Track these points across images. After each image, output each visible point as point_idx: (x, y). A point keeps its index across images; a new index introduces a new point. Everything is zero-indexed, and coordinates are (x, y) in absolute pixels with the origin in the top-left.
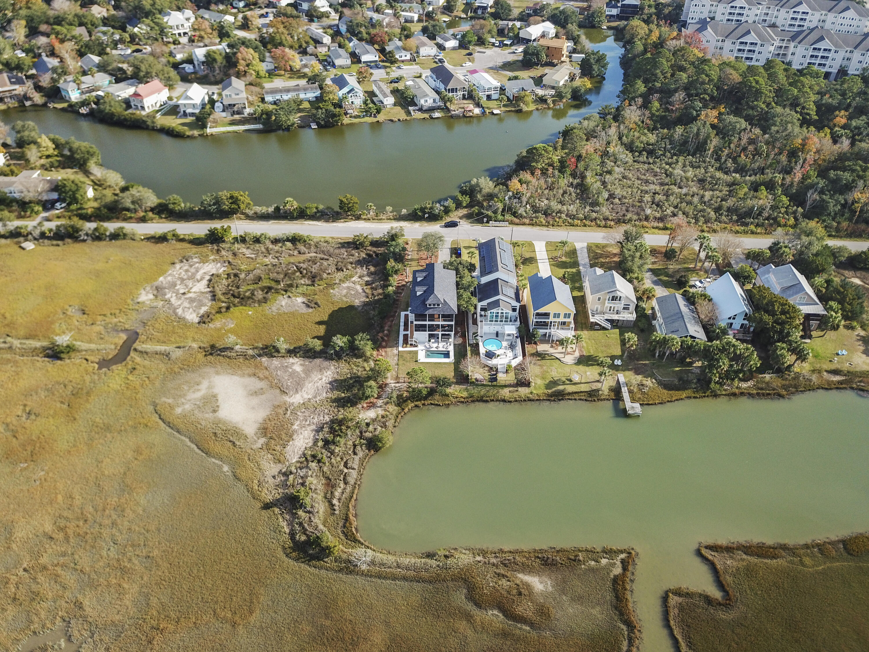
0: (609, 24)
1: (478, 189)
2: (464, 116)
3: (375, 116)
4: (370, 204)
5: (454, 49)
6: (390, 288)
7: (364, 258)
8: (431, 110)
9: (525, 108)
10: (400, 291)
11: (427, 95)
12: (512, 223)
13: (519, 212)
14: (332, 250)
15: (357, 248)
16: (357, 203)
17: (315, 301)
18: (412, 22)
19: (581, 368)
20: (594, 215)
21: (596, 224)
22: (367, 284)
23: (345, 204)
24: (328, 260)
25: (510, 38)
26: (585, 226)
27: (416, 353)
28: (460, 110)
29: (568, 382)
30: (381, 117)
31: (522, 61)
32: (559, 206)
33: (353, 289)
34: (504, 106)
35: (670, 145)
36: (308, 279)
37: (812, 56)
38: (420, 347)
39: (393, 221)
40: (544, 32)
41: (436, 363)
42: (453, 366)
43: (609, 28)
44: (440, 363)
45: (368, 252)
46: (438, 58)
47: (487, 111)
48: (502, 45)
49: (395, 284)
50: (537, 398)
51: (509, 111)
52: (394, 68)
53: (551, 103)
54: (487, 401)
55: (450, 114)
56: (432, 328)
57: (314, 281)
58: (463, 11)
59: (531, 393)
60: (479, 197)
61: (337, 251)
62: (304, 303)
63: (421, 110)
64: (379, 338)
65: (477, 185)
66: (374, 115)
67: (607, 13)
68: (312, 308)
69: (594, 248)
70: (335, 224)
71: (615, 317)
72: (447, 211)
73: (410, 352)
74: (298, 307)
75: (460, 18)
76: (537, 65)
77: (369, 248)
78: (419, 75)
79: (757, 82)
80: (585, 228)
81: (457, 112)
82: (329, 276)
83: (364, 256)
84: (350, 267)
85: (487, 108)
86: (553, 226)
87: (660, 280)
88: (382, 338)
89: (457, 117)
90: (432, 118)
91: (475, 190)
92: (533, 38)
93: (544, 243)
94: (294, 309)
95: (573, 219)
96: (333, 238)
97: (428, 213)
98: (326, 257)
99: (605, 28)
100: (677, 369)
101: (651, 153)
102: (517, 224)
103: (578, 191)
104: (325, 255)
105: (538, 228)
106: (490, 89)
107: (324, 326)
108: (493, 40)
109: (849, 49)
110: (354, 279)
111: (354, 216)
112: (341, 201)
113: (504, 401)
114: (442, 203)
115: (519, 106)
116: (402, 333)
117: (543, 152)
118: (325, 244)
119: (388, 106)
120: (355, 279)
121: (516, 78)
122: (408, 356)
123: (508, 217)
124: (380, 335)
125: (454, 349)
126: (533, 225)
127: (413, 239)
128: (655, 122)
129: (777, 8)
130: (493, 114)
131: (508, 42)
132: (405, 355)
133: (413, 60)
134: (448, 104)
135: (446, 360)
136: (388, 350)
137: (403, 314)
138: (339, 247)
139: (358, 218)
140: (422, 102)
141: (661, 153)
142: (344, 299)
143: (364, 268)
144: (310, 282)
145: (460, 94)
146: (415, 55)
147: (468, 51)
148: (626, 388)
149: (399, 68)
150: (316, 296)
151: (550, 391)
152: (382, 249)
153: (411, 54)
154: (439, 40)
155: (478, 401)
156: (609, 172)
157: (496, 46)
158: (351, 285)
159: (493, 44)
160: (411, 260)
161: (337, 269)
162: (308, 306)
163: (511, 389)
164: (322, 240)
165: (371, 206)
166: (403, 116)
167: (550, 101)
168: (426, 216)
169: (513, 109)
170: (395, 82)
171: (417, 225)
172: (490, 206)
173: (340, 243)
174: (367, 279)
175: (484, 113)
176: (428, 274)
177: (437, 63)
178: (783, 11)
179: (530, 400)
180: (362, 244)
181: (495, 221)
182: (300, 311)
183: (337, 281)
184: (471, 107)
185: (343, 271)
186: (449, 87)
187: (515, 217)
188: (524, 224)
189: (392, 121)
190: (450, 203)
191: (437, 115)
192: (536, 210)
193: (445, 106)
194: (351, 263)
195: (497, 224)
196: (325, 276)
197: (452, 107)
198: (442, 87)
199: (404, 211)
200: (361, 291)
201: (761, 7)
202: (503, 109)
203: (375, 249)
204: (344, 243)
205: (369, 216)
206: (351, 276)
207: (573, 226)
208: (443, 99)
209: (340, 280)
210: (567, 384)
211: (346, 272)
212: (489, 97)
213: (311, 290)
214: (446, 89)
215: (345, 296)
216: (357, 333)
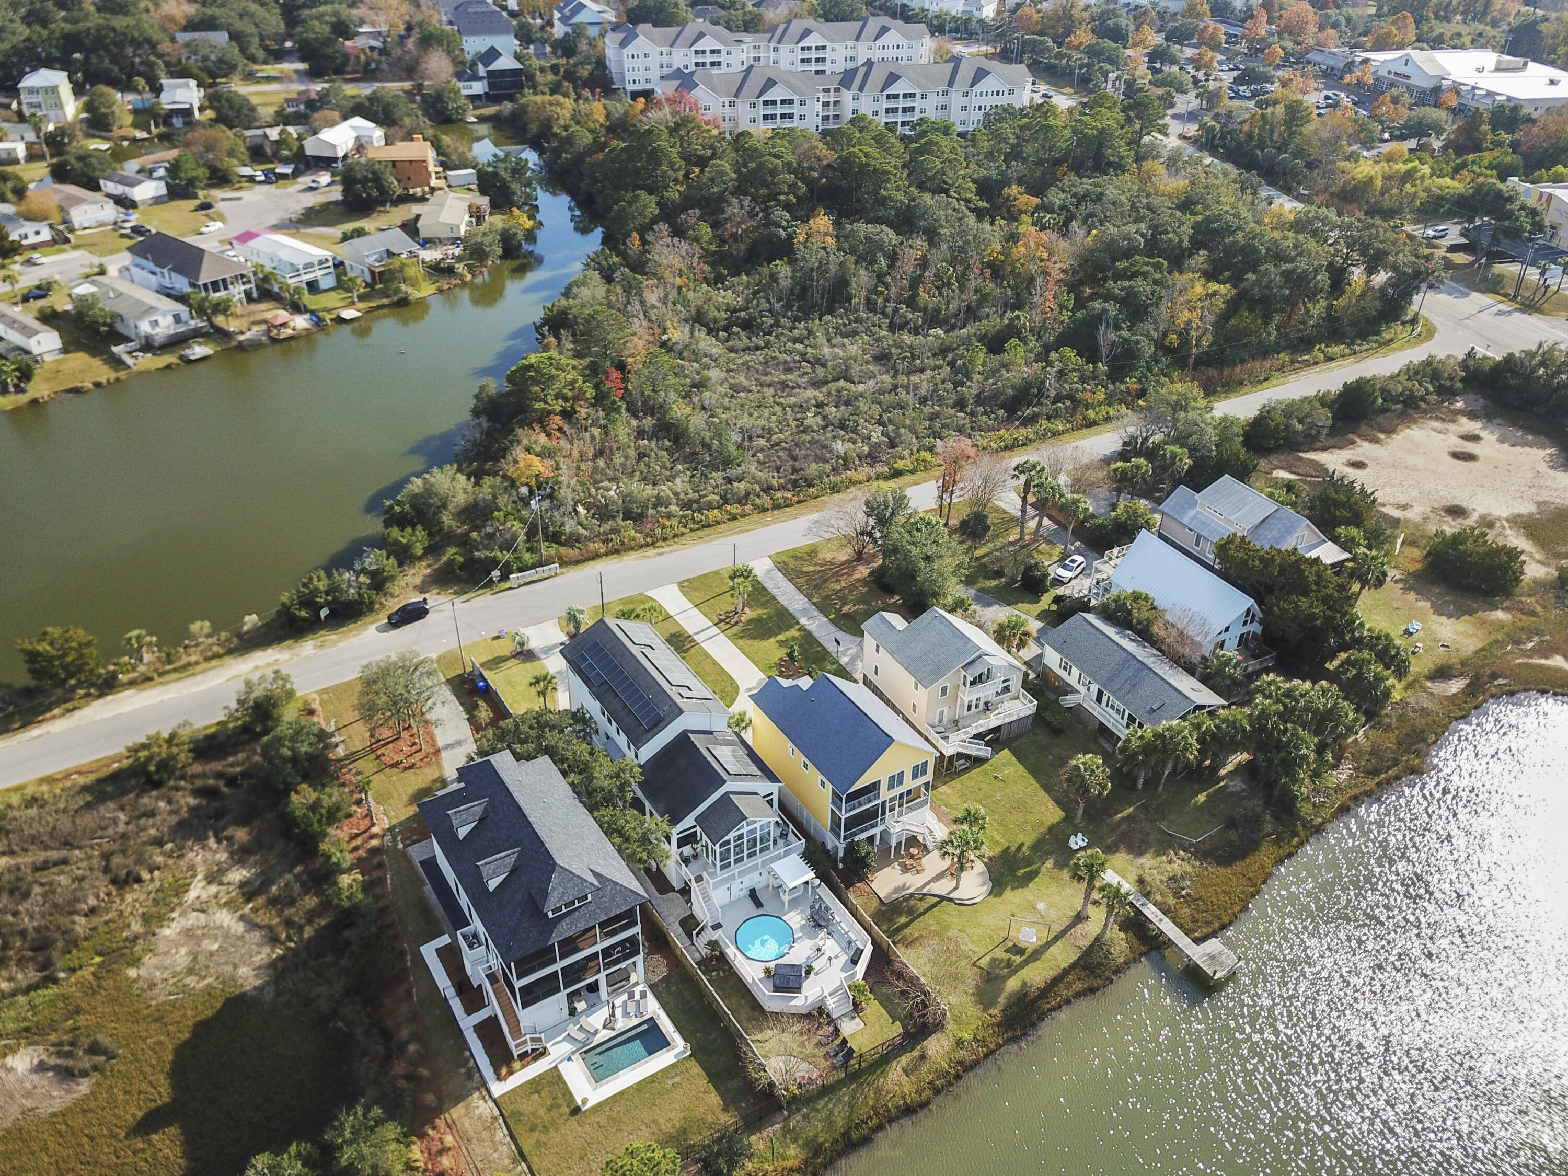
0: (478, 112)
1: (434, 501)
2: (274, 341)
3: (19, 390)
4: (135, 633)
5: (157, 201)
6: (345, 880)
7: (193, 810)
8: (177, 342)
9: (415, 294)
10: (375, 874)
11: (151, 309)
12: (564, 563)
13: (567, 529)
14: (65, 824)
15: (156, 785)
16: (88, 644)
17: (85, 1042)
18: (16, 162)
19: (1012, 897)
20: (740, 487)
21: (756, 507)
22: (249, 892)
23: (50, 659)
24: (65, 862)
25: (285, 161)
26: (734, 518)
27: (554, 1078)
28: (255, 328)
29: (1018, 959)
30: (38, 389)
31: (343, 202)
32: (649, 491)
33: (208, 931)
34: (361, 298)
35: (779, 301)
36: (21, 962)
37: (887, 111)
38: (558, 1050)
39: (228, 660)
40: (358, 138)
41: (640, 1087)
42: (696, 1069)
43: (482, 119)
44: (652, 1080)
45: (199, 783)
46: (128, 225)
47: (328, 317)
48: (273, 178)
49: (348, 859)
50: (982, 1051)
51: (379, 307)
52: (17, 267)
53: (465, 272)
54: (866, 1141)
55: (234, 343)
56: (573, 973)
57: (45, 965)
58: (135, 125)
59: (959, 1043)
60: (447, 520)
61: (88, 820)
62: (41, 1067)
63: (148, 346)
64: (401, 1083)
65: (429, 491)
66: (16, 386)
67: (465, 92)
68: (85, 1074)
69: (792, 563)
70: (35, 732)
71: (993, 721)
72: (379, 582)
73: (535, 1085)
74: (28, 1094)
75: (134, 140)
76: (383, 204)
77: (197, 768)
78: (96, 270)
79: (867, 155)
80: (735, 523)
81: (248, 335)
82: (96, 921)
83: (192, 801)
84: (159, 859)
85: (324, 310)
86: (665, 539)
87: (982, 590)
88: (410, 1077)
89: (255, 345)
90: (189, 362)
91: (429, 506)
92: (341, 154)
93: (675, 588)
94: (14, 1111)
95: (699, 510)
96: (50, 780)
97: (327, 604)
98: (54, 855)
99: (473, 119)
100: (1202, 798)
101: (749, 326)
102: (577, 562)
103: (667, 443)
104: (46, 848)
105: (634, 555)
106: (309, 266)
107: (173, 1131)
108: (247, 171)
109: (940, 89)
110: (192, 895)
111: (92, 685)
112: (33, 657)
113: (909, 1111)
114: (357, 567)
115: (397, 290)
116: (468, 1023)
117: (554, 372)
118: (33, 812)
119: (47, 358)
120: (198, 890)
121: (360, 233)
122: (535, 1105)
123: (547, 549)
124: (400, 1068)
125: (664, 1006)
126: (617, 552)
127: (321, 692)
128: (713, 265)
129: (772, 45)
130: (340, 320)
131: (288, 170)
132: (525, 1106)
133: (60, 240)
134: (220, 320)
135: (663, 1060)
136: (457, 1112)
137: (429, 951)
138: (88, 806)
139: (108, 686)
140: (145, 327)
141: (770, 321)
142: (191, 981)
143: (212, 842)
144: (33, 975)
145: (237, 291)
146: (61, 228)
147: (196, 202)
148: (1151, 906)
149: (29, 263)
150: (82, 1020)
151: (995, 1011)
152: (241, 756)
153: (51, 226)
154: (109, 187)
155: (840, 1154)
156: (700, 385)
157: (260, 182)
158: (193, 919)
159: (251, 179)
160: (352, 757)
161: (113, 881)
162: (67, 1075)
163: (904, 1060)
164: (15, 800)
165: (138, 638)
166: (103, 372)
167: (460, 267)
168: (324, 613)
169: (385, 301)
170: (37, 298)
171: (307, 647)
172: (491, 536)
173: (85, 789)
174: (238, 875)
175: (319, 323)
176: (490, 803)
177: (131, 238)
178: (784, 49)
179: (969, 1067)
180: (166, 766)
181: (520, 570)
182: (47, 1108)
183: (136, 927)
184: (283, 315)
185: (139, 880)
186: (205, 278)
187: (560, 544)
188: (596, 556)
189: (76, 391)
190: (374, 559)
191: (199, 350)
192: (603, 513)
193: (212, 325)
194: (159, 842)
195: (530, 575)
196: (80, 924)
197: (232, 326)
198: (181, 284)
199: (251, 621)
200: (239, 928)
201: (744, 46)
202: (360, 305)
203: (216, 766)
204: (100, 781)
205: (142, 668)
206: (181, 889)
207: (709, 526)
208: (200, 310)
209: (146, 919)
210: (1021, 966)
211: (154, 881)
212: (313, 286)
213: (51, 1003)
214: (193, 285)
215: (190, 971)
216: (327, 1119)
